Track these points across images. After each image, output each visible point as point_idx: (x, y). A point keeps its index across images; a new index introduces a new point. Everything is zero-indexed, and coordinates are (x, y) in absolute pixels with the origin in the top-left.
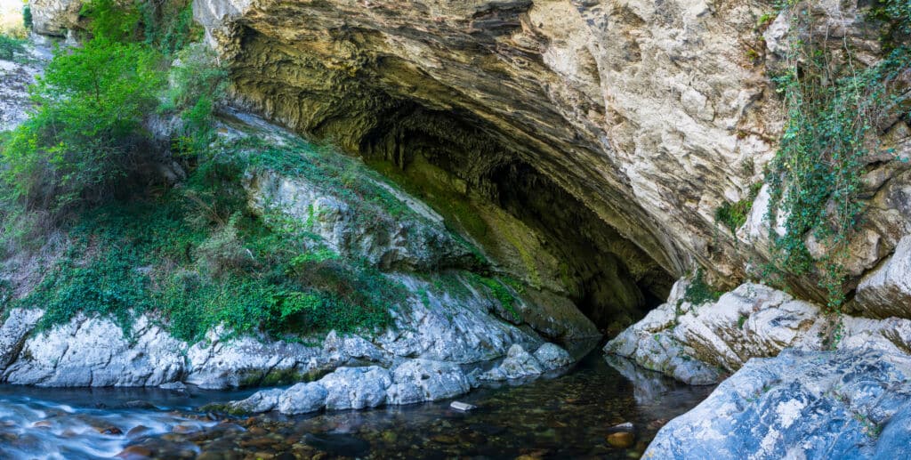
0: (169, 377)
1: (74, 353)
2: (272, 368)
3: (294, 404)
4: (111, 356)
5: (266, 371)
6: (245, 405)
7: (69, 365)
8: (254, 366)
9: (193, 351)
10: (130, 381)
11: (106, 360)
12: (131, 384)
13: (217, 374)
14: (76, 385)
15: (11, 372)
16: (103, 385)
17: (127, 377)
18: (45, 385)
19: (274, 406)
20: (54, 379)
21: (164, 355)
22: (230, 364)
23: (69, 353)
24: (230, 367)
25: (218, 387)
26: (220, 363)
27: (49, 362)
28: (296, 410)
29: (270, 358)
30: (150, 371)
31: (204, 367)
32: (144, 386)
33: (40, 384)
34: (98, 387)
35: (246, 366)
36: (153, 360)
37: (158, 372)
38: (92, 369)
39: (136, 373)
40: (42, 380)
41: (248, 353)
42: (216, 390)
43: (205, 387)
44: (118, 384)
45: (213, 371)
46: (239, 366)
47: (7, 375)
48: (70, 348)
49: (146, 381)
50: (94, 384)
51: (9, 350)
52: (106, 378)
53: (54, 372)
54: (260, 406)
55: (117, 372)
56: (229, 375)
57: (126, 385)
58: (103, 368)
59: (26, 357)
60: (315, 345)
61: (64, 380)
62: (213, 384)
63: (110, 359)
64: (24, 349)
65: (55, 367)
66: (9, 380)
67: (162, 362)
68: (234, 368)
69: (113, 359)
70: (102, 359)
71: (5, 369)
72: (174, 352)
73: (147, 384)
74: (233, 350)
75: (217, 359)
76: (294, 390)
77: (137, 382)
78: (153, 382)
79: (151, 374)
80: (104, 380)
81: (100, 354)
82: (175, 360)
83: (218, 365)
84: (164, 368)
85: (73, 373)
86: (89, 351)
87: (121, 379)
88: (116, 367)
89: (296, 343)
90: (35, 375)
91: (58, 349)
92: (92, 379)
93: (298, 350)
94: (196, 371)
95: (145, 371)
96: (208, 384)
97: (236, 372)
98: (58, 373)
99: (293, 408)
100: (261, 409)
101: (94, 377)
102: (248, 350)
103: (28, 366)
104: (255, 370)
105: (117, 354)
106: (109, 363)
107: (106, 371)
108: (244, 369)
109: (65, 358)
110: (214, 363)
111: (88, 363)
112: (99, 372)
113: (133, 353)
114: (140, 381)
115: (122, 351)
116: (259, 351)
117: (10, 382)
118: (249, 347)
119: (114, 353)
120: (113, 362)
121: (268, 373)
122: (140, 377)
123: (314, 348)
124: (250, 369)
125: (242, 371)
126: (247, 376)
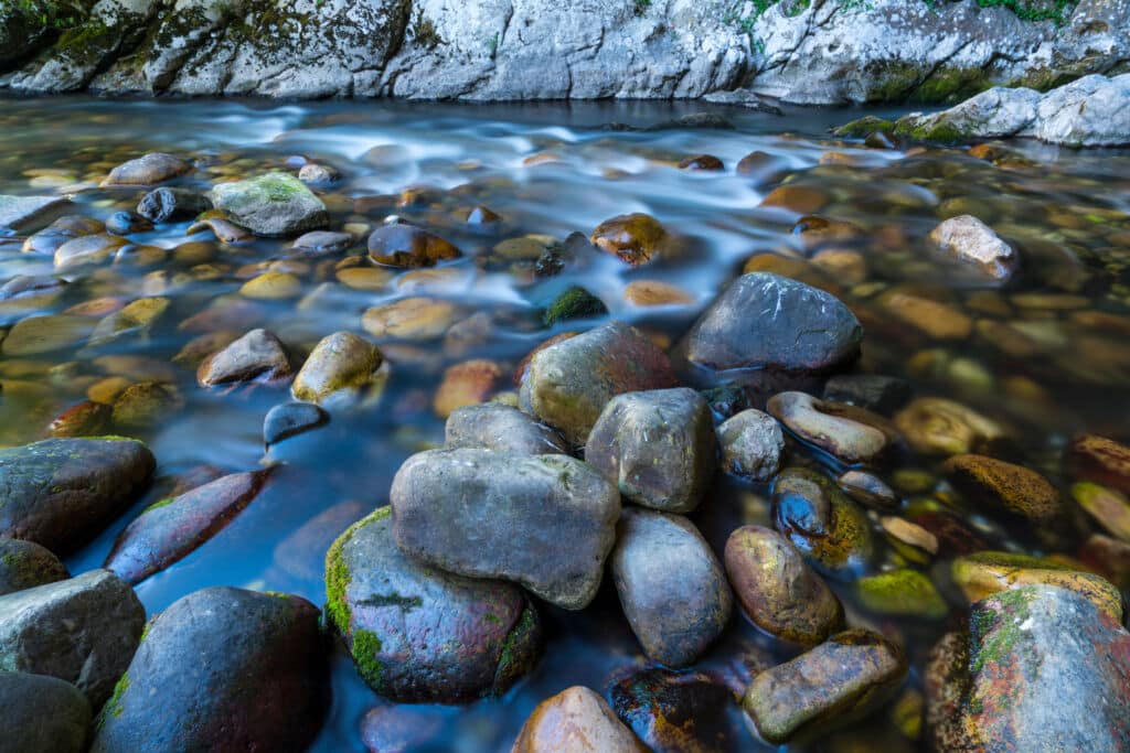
0: (722, 78)
1: (528, 23)
2: (939, 65)
3: (1088, 121)
4: (603, 30)
5: (927, 71)
6: (957, 117)
7: (523, 52)
8: (904, 55)
9: (769, 21)
10: (645, 88)
11: (594, 40)
12: (647, 94)
13: (823, 73)
14: (542, 96)
15: (396, 74)
16: (595, 94)
17: (640, 79)
18: (478, 96)
19: (1027, 125)
20: (496, 84)
21: (709, 31)
22: (856, 48)
23: (516, 23)
24: (853, 56)
25: (825, 101)
26: (832, 48)
27: (478, 44)
28: (1092, 134)
29: (940, 39)
30: (684, 65)
31: (794, 56)
32: (671, 99)
33: (469, 97)
34: (585, 100)
35: (887, 57)
36: (688, 40)
37: (699, 68)
38: (570, 59)
39: (658, 69)
40: (472, 86)
41: (894, 25)
42: (822, 106)
43: (798, 100)
44: (622, 94)
45: (812, 67)
46: (874, 55)
47: (391, 82)
48: (517, 11)
49: (675, 87)
50: (576, 94)
51: (383, 20)
52: (598, 79)
53: (493, 68)
54: (993, 121)
55: (618, 67)
56: (850, 75)
57: (639, 94)
58: (592, 58)
59: (421, 39)
60: (1046, 15)
61: (516, 84)
62: (815, 94)
63: (602, 38)
64: (414, 19)
65: (493, 57)
66: (396, 92)
67: (707, 44)
68: (863, 58)
69: (607, 36)
70: (586, 37)
71: (382, 69)
72: (728, 22)
73: (678, 94)
74: (863, 16)
75: (822, 38)
76: (1080, 90)
77: (658, 89)
78: (690, 89)
79: (686, 71)
80: (595, 85)
81: (582, 26)
82: (733, 41)
83: (826, 53)
84: (713, 57)
85: (532, 70)
86: (558, 19)
87: (628, 82)
88: (616, 56)
89: (1002, 8)
90: (452, 77)
91: (493, 15)
92: (571, 85)
93: (1004, 25)
94: (773, 66)
95: (675, 66)
96: (802, 93)
97: (866, 69)
98: (501, 69)
99: (1086, 129)
100: (995, 130)
101: (575, 76)
102: (895, 18)
103: (433, 58)
104: (905, 66)
105: (614, 29)
106: (600, 45)
107: (597, 65)
108: (883, 61)
109: (511, 36)
110: (817, 49)
111: (559, 47)
112: (585, 66)
113: (645, 27)
114: (665, 87)
115: (623, 21)
116: (919, 22)
117: (402, 97)
118: (898, 12)
119: (609, 25)
120: (607, 46)
121: (929, 76)
122: (666, 78)
123: (1040, 25)
124: (895, 64)
125: (877, 67)
126: (886, 77)
